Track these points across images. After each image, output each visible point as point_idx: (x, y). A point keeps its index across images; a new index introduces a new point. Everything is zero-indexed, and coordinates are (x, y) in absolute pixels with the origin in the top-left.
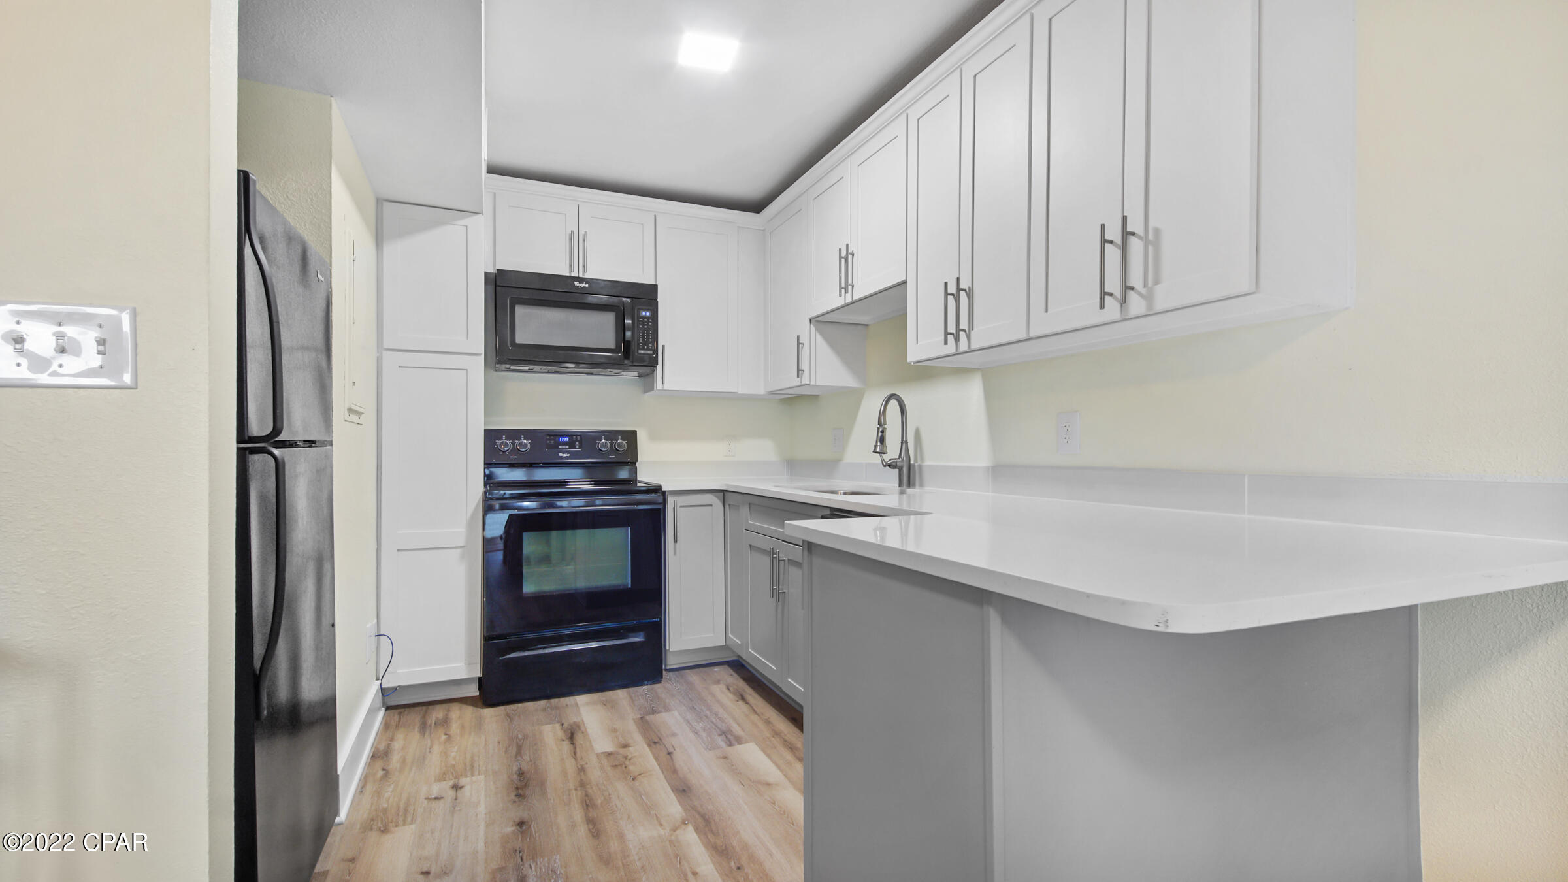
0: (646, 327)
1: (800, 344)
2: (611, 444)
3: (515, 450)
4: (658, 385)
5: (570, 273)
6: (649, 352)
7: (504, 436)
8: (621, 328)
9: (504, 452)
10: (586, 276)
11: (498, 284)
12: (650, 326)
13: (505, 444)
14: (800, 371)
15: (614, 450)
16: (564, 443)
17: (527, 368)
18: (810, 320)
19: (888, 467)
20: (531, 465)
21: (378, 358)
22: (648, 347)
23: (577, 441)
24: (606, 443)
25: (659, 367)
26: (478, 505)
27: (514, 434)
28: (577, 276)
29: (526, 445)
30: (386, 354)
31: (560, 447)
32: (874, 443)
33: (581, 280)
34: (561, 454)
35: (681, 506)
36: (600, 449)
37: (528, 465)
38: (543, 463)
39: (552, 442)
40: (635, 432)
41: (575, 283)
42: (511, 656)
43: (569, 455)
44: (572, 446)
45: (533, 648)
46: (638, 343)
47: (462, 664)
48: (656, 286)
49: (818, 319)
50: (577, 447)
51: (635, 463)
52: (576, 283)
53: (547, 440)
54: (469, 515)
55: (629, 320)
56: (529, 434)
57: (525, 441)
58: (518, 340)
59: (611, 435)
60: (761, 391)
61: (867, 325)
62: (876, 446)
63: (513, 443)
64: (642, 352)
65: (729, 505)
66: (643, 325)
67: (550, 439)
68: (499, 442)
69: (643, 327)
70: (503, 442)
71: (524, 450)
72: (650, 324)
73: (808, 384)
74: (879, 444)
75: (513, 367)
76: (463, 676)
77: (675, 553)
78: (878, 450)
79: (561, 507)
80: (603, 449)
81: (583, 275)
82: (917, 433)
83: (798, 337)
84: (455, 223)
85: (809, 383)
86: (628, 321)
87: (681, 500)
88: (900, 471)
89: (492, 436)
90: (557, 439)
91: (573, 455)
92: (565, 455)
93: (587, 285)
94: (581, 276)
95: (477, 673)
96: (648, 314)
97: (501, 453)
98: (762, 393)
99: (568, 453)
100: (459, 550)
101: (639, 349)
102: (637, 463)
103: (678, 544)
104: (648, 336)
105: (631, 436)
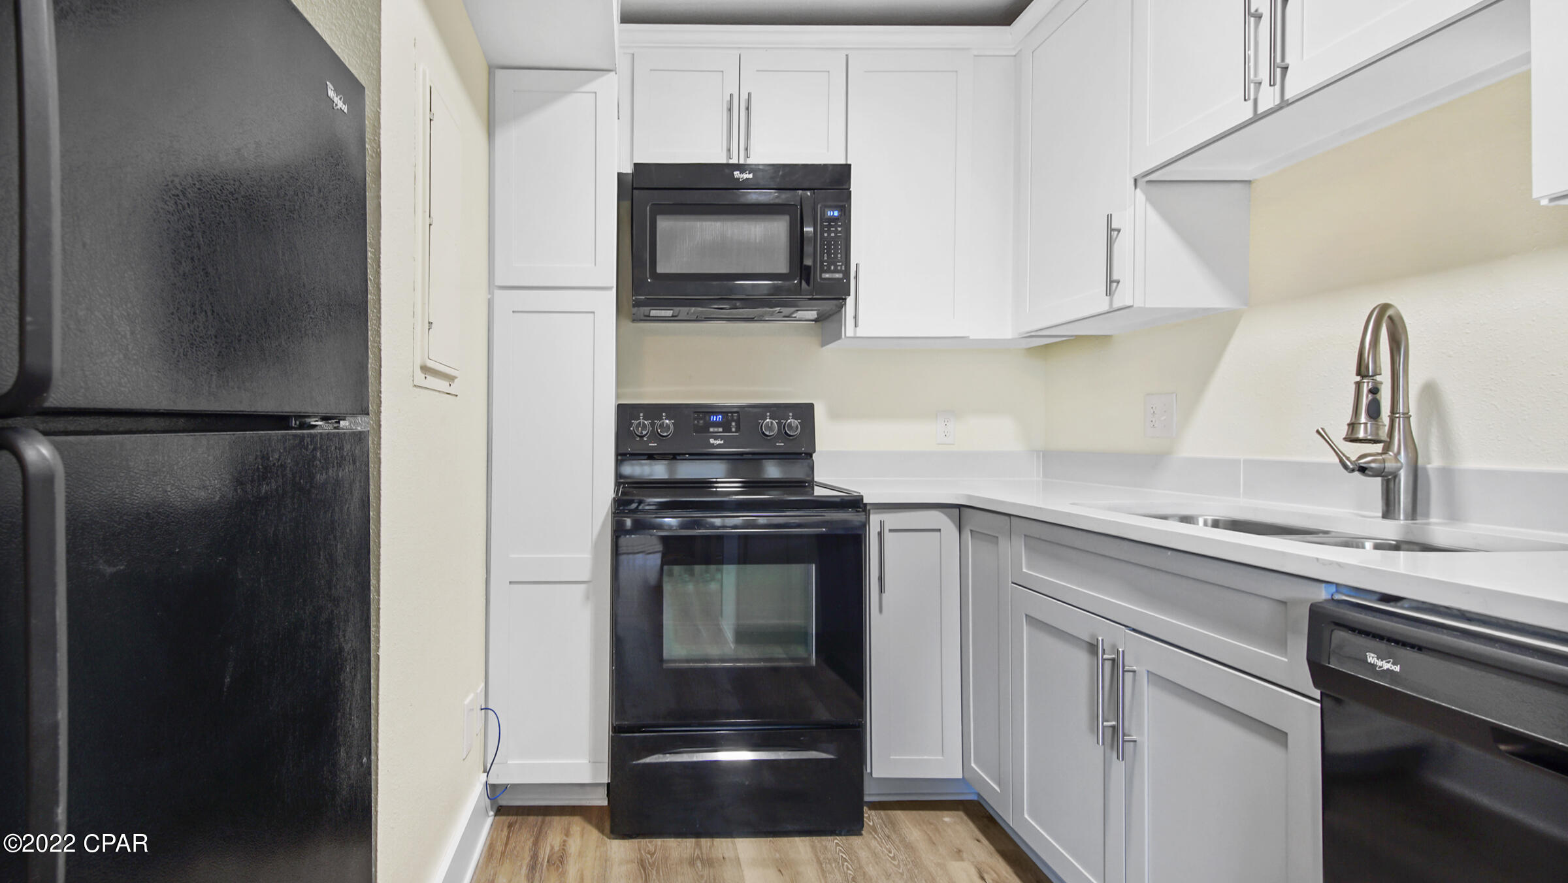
0: (833, 235)
1: (1112, 230)
2: (779, 424)
3: (655, 436)
4: (849, 329)
5: (727, 160)
6: (837, 276)
7: (641, 415)
8: (798, 242)
9: (642, 437)
10: (749, 161)
11: (634, 186)
12: (840, 232)
13: (642, 425)
14: (1111, 283)
15: (784, 434)
16: (717, 425)
17: (669, 313)
18: (1136, 181)
19: (1356, 473)
20: (674, 457)
21: (489, 299)
22: (836, 266)
23: (734, 421)
24: (772, 422)
25: (850, 301)
26: (606, 519)
27: (654, 411)
28: (737, 162)
29: (668, 426)
30: (498, 293)
31: (711, 430)
32: (1348, 417)
33: (741, 168)
34: (712, 441)
35: (890, 531)
36: (763, 433)
37: (672, 456)
38: (689, 454)
39: (701, 422)
40: (812, 406)
41: (735, 173)
42: (649, 760)
43: (722, 442)
44: (727, 429)
45: (675, 751)
46: (822, 262)
47: (586, 761)
48: (847, 168)
49: (1148, 178)
50: (733, 430)
51: (811, 456)
52: (737, 174)
53: (695, 419)
54: (594, 537)
55: (810, 227)
56: (672, 410)
57: (667, 421)
58: (660, 269)
59: (779, 410)
60: (1006, 331)
61: (1249, 182)
62: (1353, 426)
63: (653, 424)
64: (827, 276)
65: (971, 531)
66: (829, 232)
67: (698, 419)
68: (635, 422)
69: (829, 235)
70: (640, 422)
71: (665, 434)
72: (839, 229)
73: (1129, 307)
74: (1363, 418)
75: (653, 313)
76: (587, 780)
77: (881, 610)
78: (1361, 435)
79: (713, 527)
80: (767, 433)
81: (745, 160)
82: (1430, 392)
83: (1109, 218)
84: (579, 90)
85: (1132, 304)
86: (808, 229)
87: (892, 520)
88: (1388, 481)
89: (626, 414)
90: (707, 418)
91: (728, 442)
92: (718, 442)
93: (751, 176)
94: (742, 162)
95: (605, 779)
96: (836, 213)
97: (638, 439)
98: (1009, 337)
99: (721, 438)
100: (583, 586)
101: (823, 271)
102: (814, 455)
103: (884, 595)
104: (836, 249)
105: (805, 412)
